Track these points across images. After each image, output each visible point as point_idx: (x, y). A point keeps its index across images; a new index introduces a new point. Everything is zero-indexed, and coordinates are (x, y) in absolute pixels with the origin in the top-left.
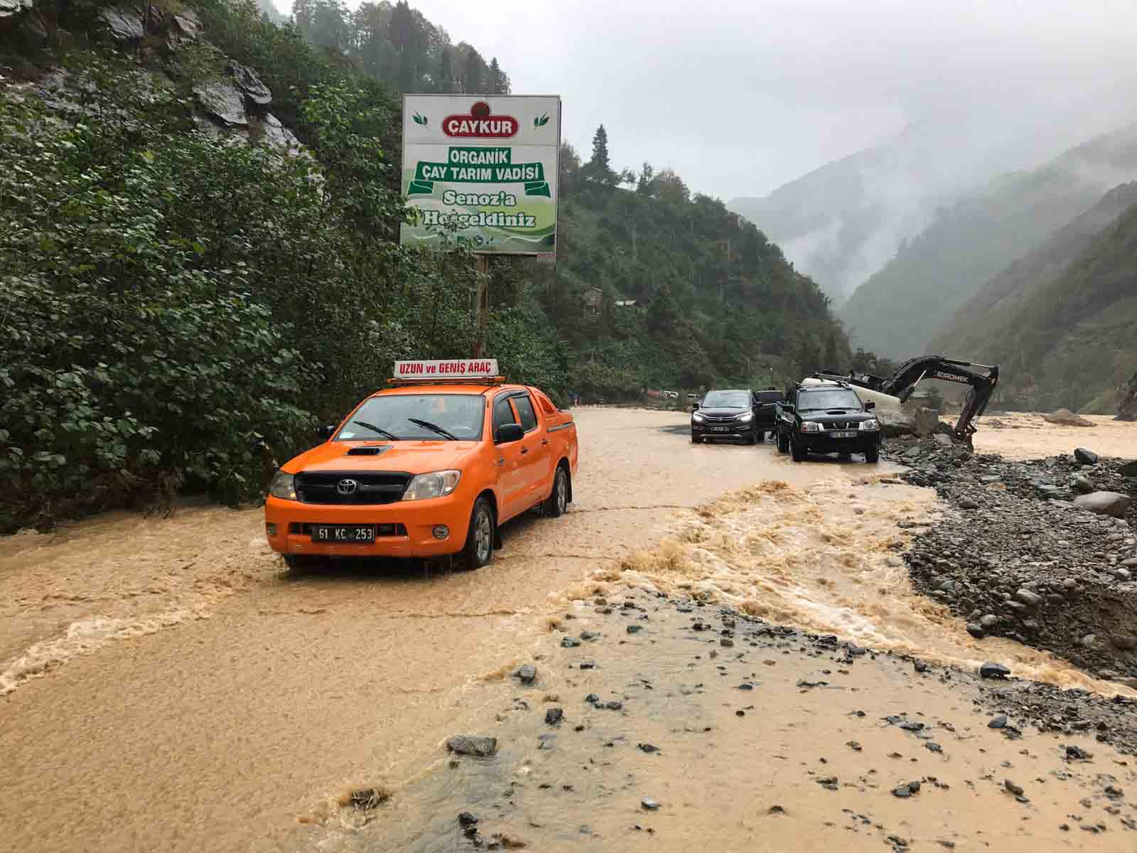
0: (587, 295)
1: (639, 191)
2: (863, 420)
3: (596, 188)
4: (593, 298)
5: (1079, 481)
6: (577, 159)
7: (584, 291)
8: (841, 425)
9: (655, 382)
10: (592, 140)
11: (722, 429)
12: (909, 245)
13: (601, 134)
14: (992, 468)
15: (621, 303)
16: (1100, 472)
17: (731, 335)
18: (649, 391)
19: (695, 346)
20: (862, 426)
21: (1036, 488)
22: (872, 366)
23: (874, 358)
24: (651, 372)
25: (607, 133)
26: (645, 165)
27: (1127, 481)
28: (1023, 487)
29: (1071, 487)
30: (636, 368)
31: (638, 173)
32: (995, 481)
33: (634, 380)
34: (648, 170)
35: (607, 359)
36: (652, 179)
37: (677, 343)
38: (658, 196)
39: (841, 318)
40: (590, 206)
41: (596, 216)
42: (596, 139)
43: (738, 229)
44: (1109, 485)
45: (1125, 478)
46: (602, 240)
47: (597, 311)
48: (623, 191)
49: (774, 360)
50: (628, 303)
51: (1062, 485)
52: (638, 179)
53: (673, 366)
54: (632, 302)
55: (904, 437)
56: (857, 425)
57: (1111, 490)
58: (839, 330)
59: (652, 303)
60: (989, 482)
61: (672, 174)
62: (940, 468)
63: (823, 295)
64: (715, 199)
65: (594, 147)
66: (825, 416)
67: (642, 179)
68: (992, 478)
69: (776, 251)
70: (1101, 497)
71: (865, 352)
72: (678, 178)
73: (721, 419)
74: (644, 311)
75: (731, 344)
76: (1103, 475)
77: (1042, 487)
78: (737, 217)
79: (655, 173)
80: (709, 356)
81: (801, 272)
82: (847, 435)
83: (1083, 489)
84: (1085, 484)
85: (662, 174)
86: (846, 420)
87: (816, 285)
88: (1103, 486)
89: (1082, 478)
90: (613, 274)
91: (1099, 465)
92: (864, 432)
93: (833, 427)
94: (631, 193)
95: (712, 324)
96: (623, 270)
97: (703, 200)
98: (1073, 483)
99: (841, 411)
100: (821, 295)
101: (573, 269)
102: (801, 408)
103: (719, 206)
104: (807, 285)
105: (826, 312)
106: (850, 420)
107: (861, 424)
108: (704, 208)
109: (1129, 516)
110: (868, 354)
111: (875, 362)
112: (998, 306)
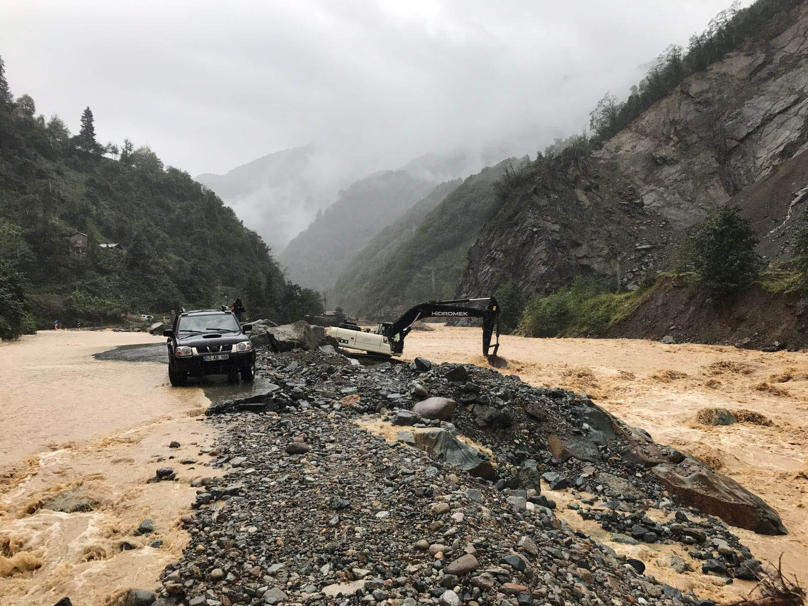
0: (73, 239)
1: (121, 160)
2: (236, 342)
3: (85, 156)
4: (80, 241)
5: (417, 389)
6: (66, 131)
7: (71, 235)
8: (214, 348)
9: (134, 308)
10: (81, 118)
12: (323, 213)
13: (88, 115)
15: (104, 246)
16: (433, 379)
17: (196, 272)
18: (129, 316)
19: (166, 279)
20: (235, 348)
21: (385, 397)
22: (299, 294)
23: (299, 289)
24: (130, 301)
25: (93, 113)
26: (126, 142)
27: (452, 385)
28: (373, 397)
29: (412, 394)
30: (118, 297)
31: (121, 146)
32: (351, 393)
33: (116, 307)
34: (129, 146)
35: (93, 290)
36: (132, 152)
37: (153, 277)
38: (138, 165)
39: (278, 261)
40: (78, 169)
41: (85, 177)
42: (83, 117)
43: (202, 195)
44: (440, 390)
45: (451, 383)
46: (88, 195)
47: (83, 252)
48: (108, 160)
50: (110, 246)
51: (404, 393)
52: (121, 152)
53: (150, 295)
54: (114, 245)
55: (295, 350)
56: (230, 348)
57: (440, 395)
58: (277, 270)
59: (130, 246)
60: (347, 394)
61: (149, 151)
62: (309, 383)
63: (265, 245)
64: (183, 171)
65: (82, 123)
66: (199, 339)
67: (124, 152)
68: (350, 390)
69: (230, 211)
70: (434, 403)
71: (293, 284)
72: (153, 153)
74: (125, 252)
75: (196, 279)
76: (435, 381)
77: (390, 396)
78: (200, 185)
79: (135, 148)
80: (179, 287)
81: (249, 228)
82: (220, 357)
83: (420, 396)
84: (421, 391)
85: (141, 150)
86: (218, 344)
87: (260, 237)
88: (435, 391)
89: (419, 386)
90: (100, 223)
91: (431, 371)
92: (236, 354)
93: (207, 351)
94: (116, 161)
95: (181, 263)
96: (107, 220)
97: (174, 172)
98: (413, 391)
100: (263, 245)
101: (62, 217)
103: (186, 177)
104: (253, 237)
105: (267, 256)
106: (223, 343)
107: (234, 346)
108: (174, 178)
109: (455, 419)
110: (295, 286)
111: (300, 291)
112: (378, 254)
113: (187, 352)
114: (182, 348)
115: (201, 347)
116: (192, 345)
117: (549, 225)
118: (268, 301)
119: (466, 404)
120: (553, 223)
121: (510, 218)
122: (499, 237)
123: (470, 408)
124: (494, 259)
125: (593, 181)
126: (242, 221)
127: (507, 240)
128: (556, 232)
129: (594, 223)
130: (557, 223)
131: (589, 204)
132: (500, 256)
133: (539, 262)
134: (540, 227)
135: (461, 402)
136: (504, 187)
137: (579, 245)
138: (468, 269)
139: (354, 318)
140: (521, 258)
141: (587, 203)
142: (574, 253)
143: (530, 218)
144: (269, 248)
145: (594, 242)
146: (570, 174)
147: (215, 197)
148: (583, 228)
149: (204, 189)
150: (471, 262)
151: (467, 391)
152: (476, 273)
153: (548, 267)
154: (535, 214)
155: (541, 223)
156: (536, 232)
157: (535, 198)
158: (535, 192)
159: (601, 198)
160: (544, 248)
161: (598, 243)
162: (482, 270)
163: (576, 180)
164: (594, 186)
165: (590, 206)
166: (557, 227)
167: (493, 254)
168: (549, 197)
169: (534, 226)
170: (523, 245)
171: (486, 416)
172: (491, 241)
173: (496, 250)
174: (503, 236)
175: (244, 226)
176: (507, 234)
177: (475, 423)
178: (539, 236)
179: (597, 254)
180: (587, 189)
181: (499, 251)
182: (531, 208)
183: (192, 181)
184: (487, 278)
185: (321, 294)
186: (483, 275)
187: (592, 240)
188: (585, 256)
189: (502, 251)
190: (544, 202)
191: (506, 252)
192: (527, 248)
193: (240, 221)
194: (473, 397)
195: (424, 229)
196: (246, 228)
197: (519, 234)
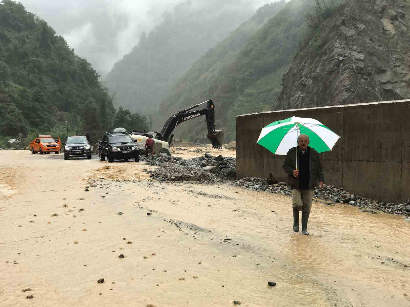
2: (134, 146)
8: (126, 148)
11: (78, 153)
12: (147, 36)
14: (178, 161)
16: (210, 160)
17: (37, 99)
20: (133, 148)
22: (128, 118)
23: (129, 113)
27: (217, 162)
39: (107, 86)
44: (212, 164)
49: (66, 115)
51: (198, 165)
56: (132, 148)
58: (105, 95)
64: (17, 2)
66: (120, 145)
69: (62, 40)
70: (208, 167)
73: (78, 148)
75: (38, 105)
78: (34, 16)
80: (23, 113)
81: (80, 56)
82: (128, 152)
83: (204, 166)
84: (204, 164)
86: (127, 147)
87: (90, 64)
88: (210, 164)
89: (204, 162)
91: (210, 158)
92: (134, 150)
93: (123, 149)
98: (201, 164)
99: (125, 143)
100: (93, 72)
102: (111, 142)
104: (84, 64)
105: (97, 82)
106: (129, 146)
107: (133, 147)
108: (10, 9)
109: (216, 173)
110: (125, 111)
111: (130, 116)
112: (202, 77)
113: (116, 149)
114: (114, 148)
115: (121, 148)
116: (117, 147)
117: (354, 53)
118: (102, 125)
119: (221, 168)
120: (358, 52)
121: (320, 47)
122: (310, 65)
123: (222, 170)
124: (304, 85)
125: (400, 11)
126: (73, 50)
127: (317, 68)
128: (361, 60)
129: (399, 50)
130: (362, 53)
131: (395, 33)
132: (309, 82)
133: (342, 89)
134: (345, 56)
135: (219, 168)
136: (315, 18)
137: (384, 71)
138: (282, 93)
139: (178, 140)
140: (328, 84)
141: (393, 32)
142: (379, 79)
143: (337, 47)
144: (98, 75)
145: (398, 68)
146: (377, 5)
147: (47, 27)
148: (388, 56)
149: (37, 19)
150: (285, 87)
151: (222, 164)
152: (289, 98)
153: (350, 93)
154: (342, 44)
155: (347, 52)
156: (342, 61)
157: (343, 28)
158: (343, 23)
159: (406, 26)
160: (348, 76)
161: (402, 69)
162: (294, 95)
163: (383, 10)
164: (400, 15)
165: (395, 35)
166: (361, 56)
167: (303, 81)
168: (356, 27)
169: (340, 55)
170: (331, 73)
171: (227, 172)
172: (302, 69)
173: (307, 78)
174: (313, 65)
175: (75, 54)
176: (317, 62)
177: (224, 175)
178: (344, 65)
179: (401, 79)
180: (393, 19)
181: (309, 78)
182: (338, 38)
183: (26, 12)
184: (298, 102)
185: (148, 118)
186: (294, 100)
187: (396, 66)
188: (388, 82)
189: (311, 78)
190: (350, 32)
191: (315, 79)
192: (333, 75)
193: (71, 49)
194: (224, 166)
195: (246, 54)
196: (77, 56)
197: (327, 63)
